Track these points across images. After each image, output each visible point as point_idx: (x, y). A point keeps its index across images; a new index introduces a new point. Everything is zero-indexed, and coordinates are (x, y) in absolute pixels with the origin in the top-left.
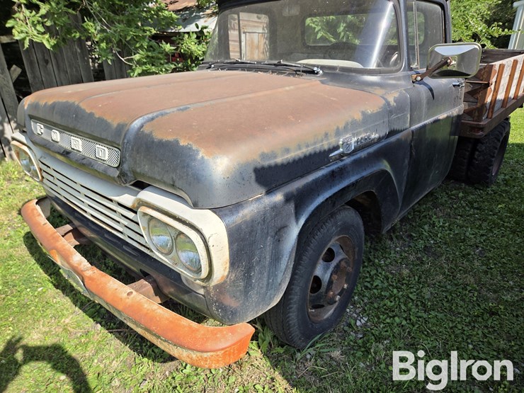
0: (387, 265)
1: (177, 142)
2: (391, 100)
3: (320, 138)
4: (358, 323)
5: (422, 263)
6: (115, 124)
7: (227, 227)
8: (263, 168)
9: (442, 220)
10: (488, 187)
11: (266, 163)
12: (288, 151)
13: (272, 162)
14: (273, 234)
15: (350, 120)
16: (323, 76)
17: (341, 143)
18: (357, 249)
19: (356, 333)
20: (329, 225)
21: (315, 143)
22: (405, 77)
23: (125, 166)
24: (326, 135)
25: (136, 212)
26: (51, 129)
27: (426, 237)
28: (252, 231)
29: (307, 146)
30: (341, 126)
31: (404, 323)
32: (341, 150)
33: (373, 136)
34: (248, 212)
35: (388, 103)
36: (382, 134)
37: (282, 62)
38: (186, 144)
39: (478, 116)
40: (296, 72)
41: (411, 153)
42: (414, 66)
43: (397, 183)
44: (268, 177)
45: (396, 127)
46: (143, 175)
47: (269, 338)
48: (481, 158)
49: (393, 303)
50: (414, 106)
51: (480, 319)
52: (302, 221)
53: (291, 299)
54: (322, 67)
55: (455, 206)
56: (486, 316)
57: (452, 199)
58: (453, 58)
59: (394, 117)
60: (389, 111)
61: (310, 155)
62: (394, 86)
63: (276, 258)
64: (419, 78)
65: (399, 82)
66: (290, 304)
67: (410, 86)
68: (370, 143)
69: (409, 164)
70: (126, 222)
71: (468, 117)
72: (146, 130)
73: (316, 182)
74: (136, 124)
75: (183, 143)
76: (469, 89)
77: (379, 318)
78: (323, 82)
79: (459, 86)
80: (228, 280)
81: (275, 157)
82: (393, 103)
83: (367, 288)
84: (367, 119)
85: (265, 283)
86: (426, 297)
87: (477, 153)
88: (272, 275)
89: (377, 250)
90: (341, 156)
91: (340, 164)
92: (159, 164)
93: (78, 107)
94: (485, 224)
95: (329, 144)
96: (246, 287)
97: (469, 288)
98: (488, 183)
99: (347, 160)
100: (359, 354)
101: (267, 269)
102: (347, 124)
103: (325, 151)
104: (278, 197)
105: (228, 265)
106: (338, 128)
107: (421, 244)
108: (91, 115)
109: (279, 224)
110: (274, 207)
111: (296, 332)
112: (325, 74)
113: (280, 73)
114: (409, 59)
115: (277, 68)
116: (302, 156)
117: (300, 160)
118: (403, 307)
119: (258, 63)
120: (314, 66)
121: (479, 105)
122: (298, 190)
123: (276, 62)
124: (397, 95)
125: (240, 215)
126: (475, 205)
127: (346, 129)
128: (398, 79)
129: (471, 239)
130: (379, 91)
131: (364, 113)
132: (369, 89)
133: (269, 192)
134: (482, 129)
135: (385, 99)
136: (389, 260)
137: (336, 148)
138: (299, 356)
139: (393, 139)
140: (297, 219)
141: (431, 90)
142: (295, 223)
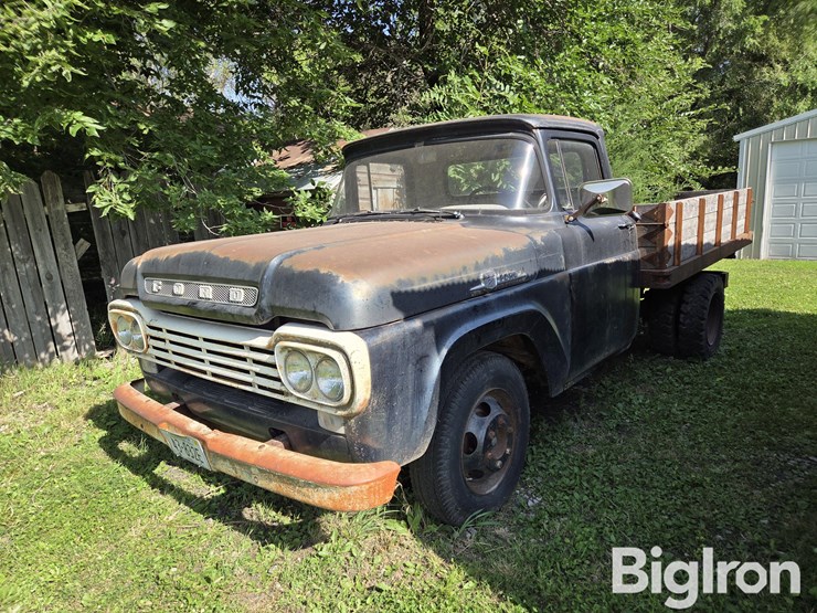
0: (568, 446)
1: (318, 271)
2: (538, 239)
3: (458, 271)
4: (530, 503)
5: (613, 441)
6: (253, 264)
7: (368, 344)
8: (400, 293)
9: (641, 397)
10: (705, 360)
11: (403, 289)
12: (424, 280)
13: (409, 289)
14: (414, 361)
15: (490, 256)
16: (464, 220)
17: (481, 277)
18: (519, 410)
19: (527, 512)
20: (479, 370)
21: (453, 275)
22: (555, 218)
23: (264, 303)
24: (465, 268)
25: (272, 353)
26: (173, 283)
27: (620, 416)
28: (393, 354)
29: (445, 278)
30: (481, 261)
31: (585, 498)
32: (483, 285)
33: (519, 275)
34: (388, 335)
35: (535, 243)
36: (531, 273)
37: (420, 210)
38: (326, 272)
39: (660, 263)
40: (436, 218)
41: (572, 299)
42: (567, 207)
43: (560, 332)
44: (407, 302)
45: (548, 267)
46: (282, 309)
47: (419, 515)
48: (688, 321)
49: (573, 482)
50: (568, 247)
51: (679, 491)
52: (444, 352)
53: (441, 452)
54: (463, 212)
55: (660, 382)
56: (686, 488)
57: (657, 375)
58: (603, 195)
59: (542, 256)
60: (535, 250)
61: (448, 285)
62: (543, 226)
63: (419, 390)
64: (572, 218)
65: (549, 222)
66: (441, 458)
67: (563, 226)
68: (519, 282)
69: (572, 310)
70: (258, 369)
71: (649, 265)
72: (286, 264)
73: (456, 314)
74: (275, 262)
75: (322, 271)
76: (644, 233)
77: (555, 496)
78: (463, 225)
79: (626, 227)
80: (370, 407)
81: (412, 285)
82: (539, 241)
83: (541, 468)
84: (510, 256)
85: (410, 418)
86: (615, 474)
87: (682, 316)
88: (416, 410)
89: (556, 431)
90: (484, 292)
91: (484, 300)
92: (300, 293)
93: (209, 254)
94: (696, 400)
95: (469, 277)
96: (388, 419)
97: (668, 462)
98: (702, 355)
99: (492, 297)
100: (530, 530)
101: (410, 402)
102: (487, 259)
103: (464, 283)
104: (417, 324)
105: (370, 386)
106: (477, 263)
107: (613, 424)
108: (226, 259)
109: (420, 352)
110: (414, 333)
111: (450, 499)
112: (466, 218)
113: (417, 220)
114: (558, 199)
115: (414, 216)
116: (439, 286)
117: (437, 288)
118: (585, 484)
119: (393, 212)
120: (454, 210)
121: (658, 249)
122: (438, 320)
123: (413, 210)
124: (545, 234)
125: (380, 336)
126: (686, 379)
127: (486, 264)
128: (548, 219)
129: (677, 415)
130: (525, 231)
131: (505, 250)
132: (514, 229)
133: (407, 318)
134: (667, 277)
135: (531, 238)
136: (571, 441)
137: (477, 282)
138: (456, 534)
139: (545, 280)
140: (439, 350)
141: (590, 232)
142: (436, 353)
